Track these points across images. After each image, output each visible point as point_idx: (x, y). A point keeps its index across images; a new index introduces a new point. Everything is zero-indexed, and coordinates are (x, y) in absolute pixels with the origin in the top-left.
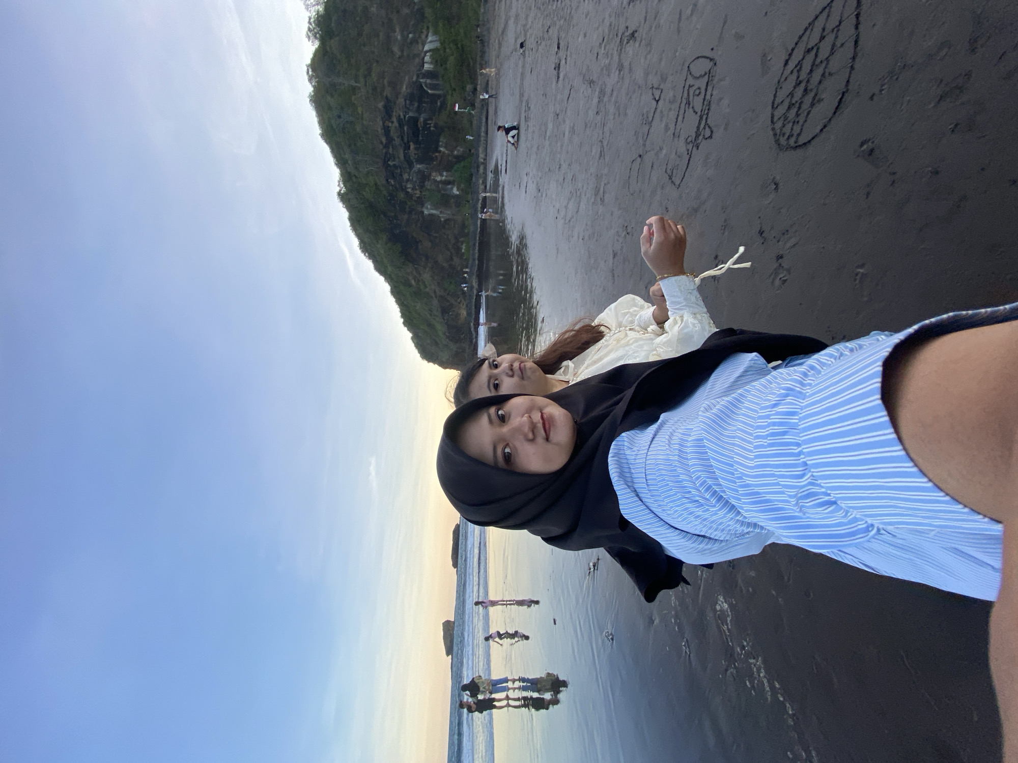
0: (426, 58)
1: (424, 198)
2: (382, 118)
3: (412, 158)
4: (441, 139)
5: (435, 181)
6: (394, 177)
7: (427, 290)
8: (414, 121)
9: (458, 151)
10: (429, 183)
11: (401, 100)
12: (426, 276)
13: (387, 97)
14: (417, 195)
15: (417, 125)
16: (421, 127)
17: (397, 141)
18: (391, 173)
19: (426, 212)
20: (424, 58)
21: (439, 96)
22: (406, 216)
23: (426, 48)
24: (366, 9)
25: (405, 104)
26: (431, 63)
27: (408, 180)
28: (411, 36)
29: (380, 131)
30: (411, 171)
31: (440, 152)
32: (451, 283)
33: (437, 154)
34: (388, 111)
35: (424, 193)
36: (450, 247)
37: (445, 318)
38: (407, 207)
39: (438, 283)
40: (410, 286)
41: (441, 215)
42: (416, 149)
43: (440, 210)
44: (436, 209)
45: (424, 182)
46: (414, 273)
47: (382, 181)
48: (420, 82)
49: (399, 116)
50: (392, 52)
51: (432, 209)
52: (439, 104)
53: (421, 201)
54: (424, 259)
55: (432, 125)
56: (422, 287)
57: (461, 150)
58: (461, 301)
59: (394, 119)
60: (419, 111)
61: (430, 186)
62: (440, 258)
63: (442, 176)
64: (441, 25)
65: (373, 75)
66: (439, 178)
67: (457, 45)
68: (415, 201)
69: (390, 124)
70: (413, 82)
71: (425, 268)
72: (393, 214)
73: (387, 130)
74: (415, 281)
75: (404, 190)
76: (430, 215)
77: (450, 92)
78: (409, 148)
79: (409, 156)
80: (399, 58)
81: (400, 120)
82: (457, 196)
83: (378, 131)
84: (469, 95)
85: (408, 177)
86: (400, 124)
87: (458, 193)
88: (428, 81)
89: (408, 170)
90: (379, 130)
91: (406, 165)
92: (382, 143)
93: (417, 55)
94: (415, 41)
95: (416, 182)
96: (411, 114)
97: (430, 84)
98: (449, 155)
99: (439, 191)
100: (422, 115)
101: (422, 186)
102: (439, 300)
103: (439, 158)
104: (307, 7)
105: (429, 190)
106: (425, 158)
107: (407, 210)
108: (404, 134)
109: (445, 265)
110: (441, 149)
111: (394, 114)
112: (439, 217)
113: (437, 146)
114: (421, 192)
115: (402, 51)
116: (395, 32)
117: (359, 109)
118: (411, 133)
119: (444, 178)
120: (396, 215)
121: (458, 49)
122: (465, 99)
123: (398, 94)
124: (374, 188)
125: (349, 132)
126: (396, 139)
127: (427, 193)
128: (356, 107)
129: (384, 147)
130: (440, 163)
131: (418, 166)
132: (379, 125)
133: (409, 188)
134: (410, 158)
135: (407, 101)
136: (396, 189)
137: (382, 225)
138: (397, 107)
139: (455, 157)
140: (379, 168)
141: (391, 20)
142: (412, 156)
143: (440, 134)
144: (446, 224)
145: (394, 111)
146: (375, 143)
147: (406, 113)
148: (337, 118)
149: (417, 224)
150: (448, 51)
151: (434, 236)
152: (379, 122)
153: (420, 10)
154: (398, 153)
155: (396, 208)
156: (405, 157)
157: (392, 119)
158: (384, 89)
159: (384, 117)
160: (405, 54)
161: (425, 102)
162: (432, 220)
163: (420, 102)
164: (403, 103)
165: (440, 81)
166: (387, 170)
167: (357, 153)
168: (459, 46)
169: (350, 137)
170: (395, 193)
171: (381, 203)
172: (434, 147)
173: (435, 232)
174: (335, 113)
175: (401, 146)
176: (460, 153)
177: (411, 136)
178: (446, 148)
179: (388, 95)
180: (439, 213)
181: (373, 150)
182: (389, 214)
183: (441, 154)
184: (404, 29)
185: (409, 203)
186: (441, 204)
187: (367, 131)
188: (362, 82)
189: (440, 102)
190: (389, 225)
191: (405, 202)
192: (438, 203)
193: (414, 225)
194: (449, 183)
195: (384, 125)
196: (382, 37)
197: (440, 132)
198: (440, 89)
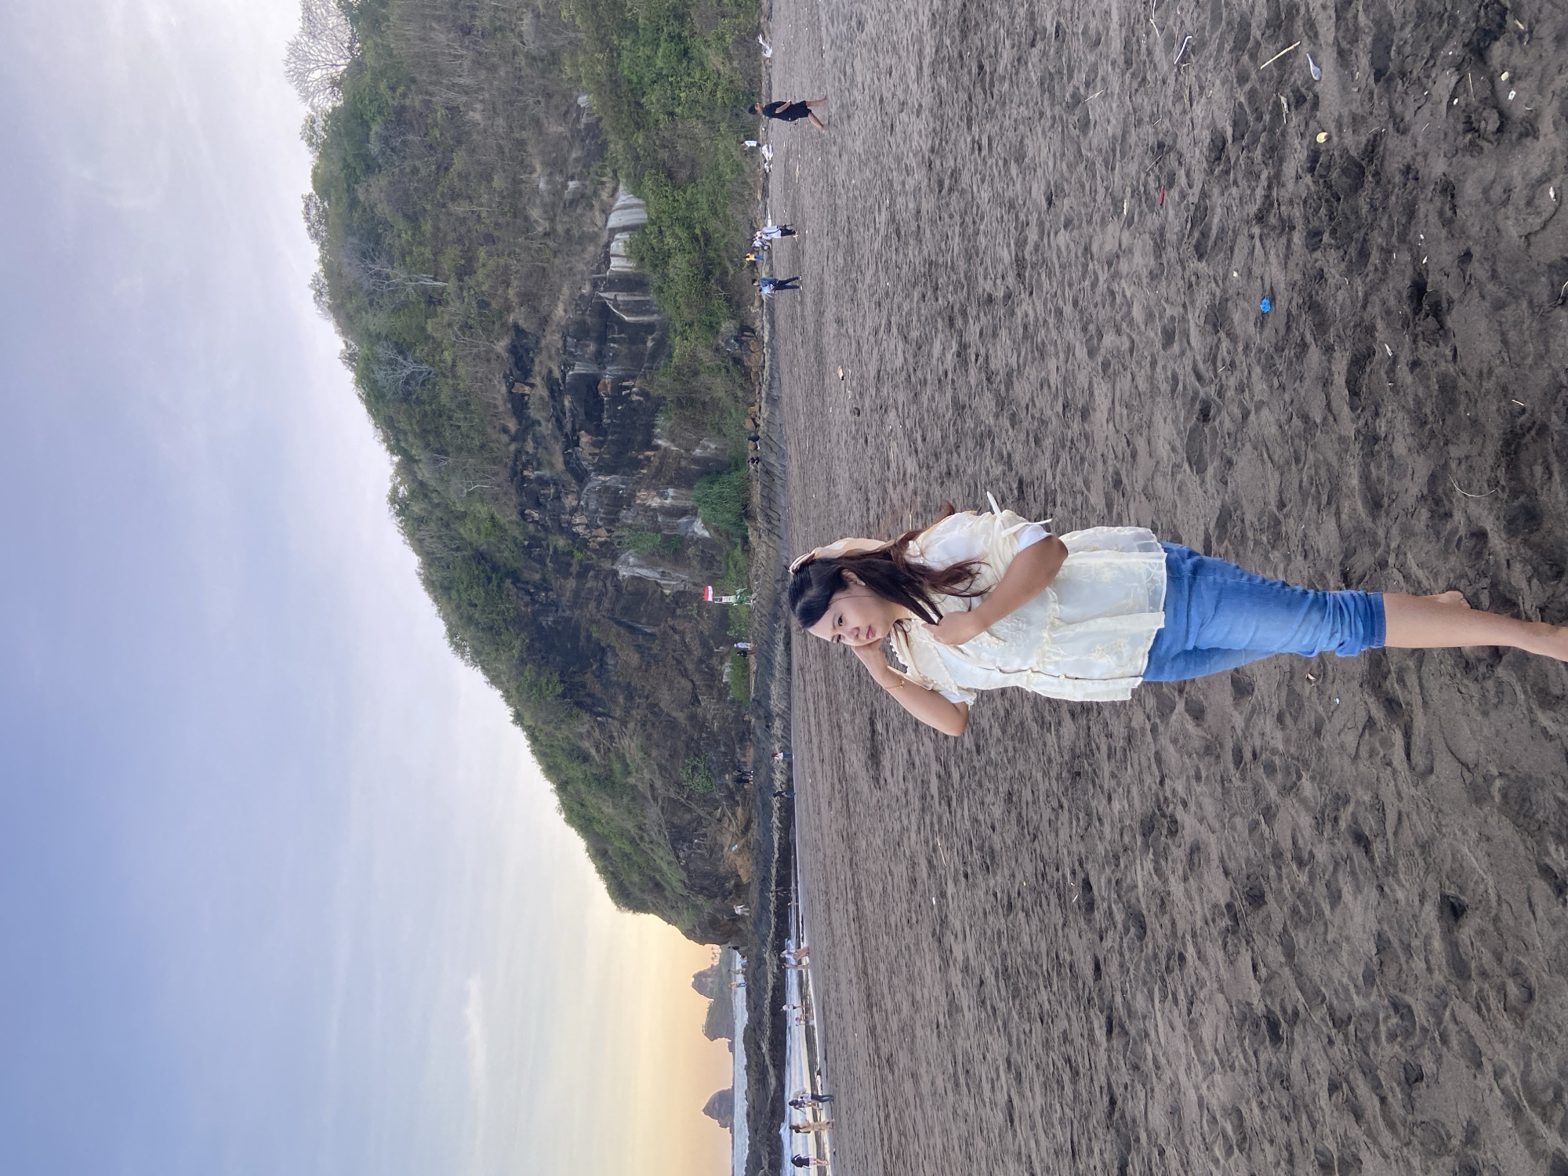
0: (613, 244)
1: (619, 543)
2: (505, 377)
3: (585, 463)
4: (660, 420)
5: (648, 508)
6: (538, 505)
7: (632, 780)
8: (590, 383)
9: (705, 448)
10: (631, 514)
11: (552, 339)
12: (630, 745)
13: (517, 328)
14: (600, 539)
15: (597, 392)
16: (607, 395)
17: (546, 428)
18: (531, 495)
19: (624, 572)
20: (608, 245)
21: (649, 328)
22: (571, 583)
23: (614, 221)
24: (454, 111)
25: (565, 346)
26: (628, 257)
27: (574, 511)
28: (572, 184)
29: (503, 406)
30: (582, 490)
31: (657, 448)
32: (695, 768)
33: (649, 453)
34: (521, 361)
35: (616, 533)
36: (690, 667)
37: (681, 855)
38: (574, 561)
39: (661, 767)
40: (586, 758)
41: (662, 582)
42: (596, 444)
43: (661, 570)
44: (652, 565)
45: (617, 512)
46: (597, 734)
47: (508, 516)
48: (601, 297)
49: (550, 372)
50: (526, 219)
51: (640, 566)
52: (650, 344)
53: (610, 551)
54: (621, 699)
55: (634, 389)
56: (617, 767)
57: (713, 446)
58: (724, 814)
59: (537, 381)
60: (600, 358)
61: (634, 518)
62: (665, 699)
63: (663, 496)
64: (648, 182)
65: (481, 274)
66: (655, 502)
67: (690, 227)
68: (595, 551)
69: (527, 390)
70: (582, 296)
71: (624, 723)
72: (537, 577)
73: (519, 405)
74: (598, 751)
75: (566, 530)
76: (633, 578)
77: (679, 326)
78: (576, 443)
79: (578, 459)
80: (546, 234)
81: (552, 384)
82: (703, 539)
83: (496, 407)
84: (727, 342)
85: (575, 503)
86: (552, 392)
87: (707, 534)
88: (622, 297)
89: (576, 488)
90: (500, 402)
91: (567, 477)
92: (505, 430)
93: (593, 238)
94: (584, 199)
95: (596, 511)
96: (579, 369)
97: (626, 303)
98: (680, 457)
99: (657, 530)
100: (609, 368)
101: (612, 520)
102: (663, 808)
103: (656, 462)
104: (307, 95)
105: (630, 526)
106: (620, 462)
107: (574, 569)
108: (565, 414)
109: (681, 716)
110: (660, 442)
111: (537, 368)
112: (658, 584)
113: (650, 436)
114: (609, 531)
115: (552, 220)
116: (533, 170)
117: (446, 353)
118: (581, 411)
119: (668, 501)
120: (544, 580)
121: (695, 238)
122: (717, 350)
123: (544, 321)
124: (488, 524)
125: (420, 402)
126: (543, 423)
127: (626, 533)
128: (438, 346)
129: (514, 439)
130: (659, 471)
131: (602, 478)
132: (499, 391)
133: (578, 525)
134: (579, 465)
135: (569, 339)
136: (546, 529)
137: (508, 609)
138: (544, 353)
139: (696, 460)
140: (499, 486)
141: (521, 144)
142: (585, 460)
143: (656, 411)
144: (677, 604)
145: (537, 361)
146: (489, 430)
147: (568, 365)
148: (388, 367)
149: (599, 604)
150: (669, 240)
151: (646, 634)
152: (498, 386)
153: (594, 130)
154: (551, 454)
155: (544, 564)
156: (566, 463)
157: (532, 381)
158: (508, 308)
159: (511, 374)
160: (560, 228)
161: (614, 341)
162: (640, 591)
163: (602, 340)
164: (560, 345)
165: (652, 296)
166: (520, 490)
167: (443, 451)
168: (697, 231)
169: (425, 415)
170: (542, 534)
171: (506, 554)
172: (640, 438)
173: (648, 624)
174: (384, 351)
175: (556, 438)
176: (708, 453)
177: (582, 417)
178: (673, 441)
179: (521, 322)
180: (658, 576)
181: (482, 447)
182: (526, 575)
183: (659, 453)
184: (556, 165)
185: (578, 555)
186: (662, 557)
187: (468, 404)
188: (451, 286)
189: (653, 339)
190: (526, 605)
191: (570, 554)
192: (653, 555)
193: (592, 605)
194: (684, 512)
195: (510, 392)
196: (498, 182)
197: (656, 405)
198: (653, 313)
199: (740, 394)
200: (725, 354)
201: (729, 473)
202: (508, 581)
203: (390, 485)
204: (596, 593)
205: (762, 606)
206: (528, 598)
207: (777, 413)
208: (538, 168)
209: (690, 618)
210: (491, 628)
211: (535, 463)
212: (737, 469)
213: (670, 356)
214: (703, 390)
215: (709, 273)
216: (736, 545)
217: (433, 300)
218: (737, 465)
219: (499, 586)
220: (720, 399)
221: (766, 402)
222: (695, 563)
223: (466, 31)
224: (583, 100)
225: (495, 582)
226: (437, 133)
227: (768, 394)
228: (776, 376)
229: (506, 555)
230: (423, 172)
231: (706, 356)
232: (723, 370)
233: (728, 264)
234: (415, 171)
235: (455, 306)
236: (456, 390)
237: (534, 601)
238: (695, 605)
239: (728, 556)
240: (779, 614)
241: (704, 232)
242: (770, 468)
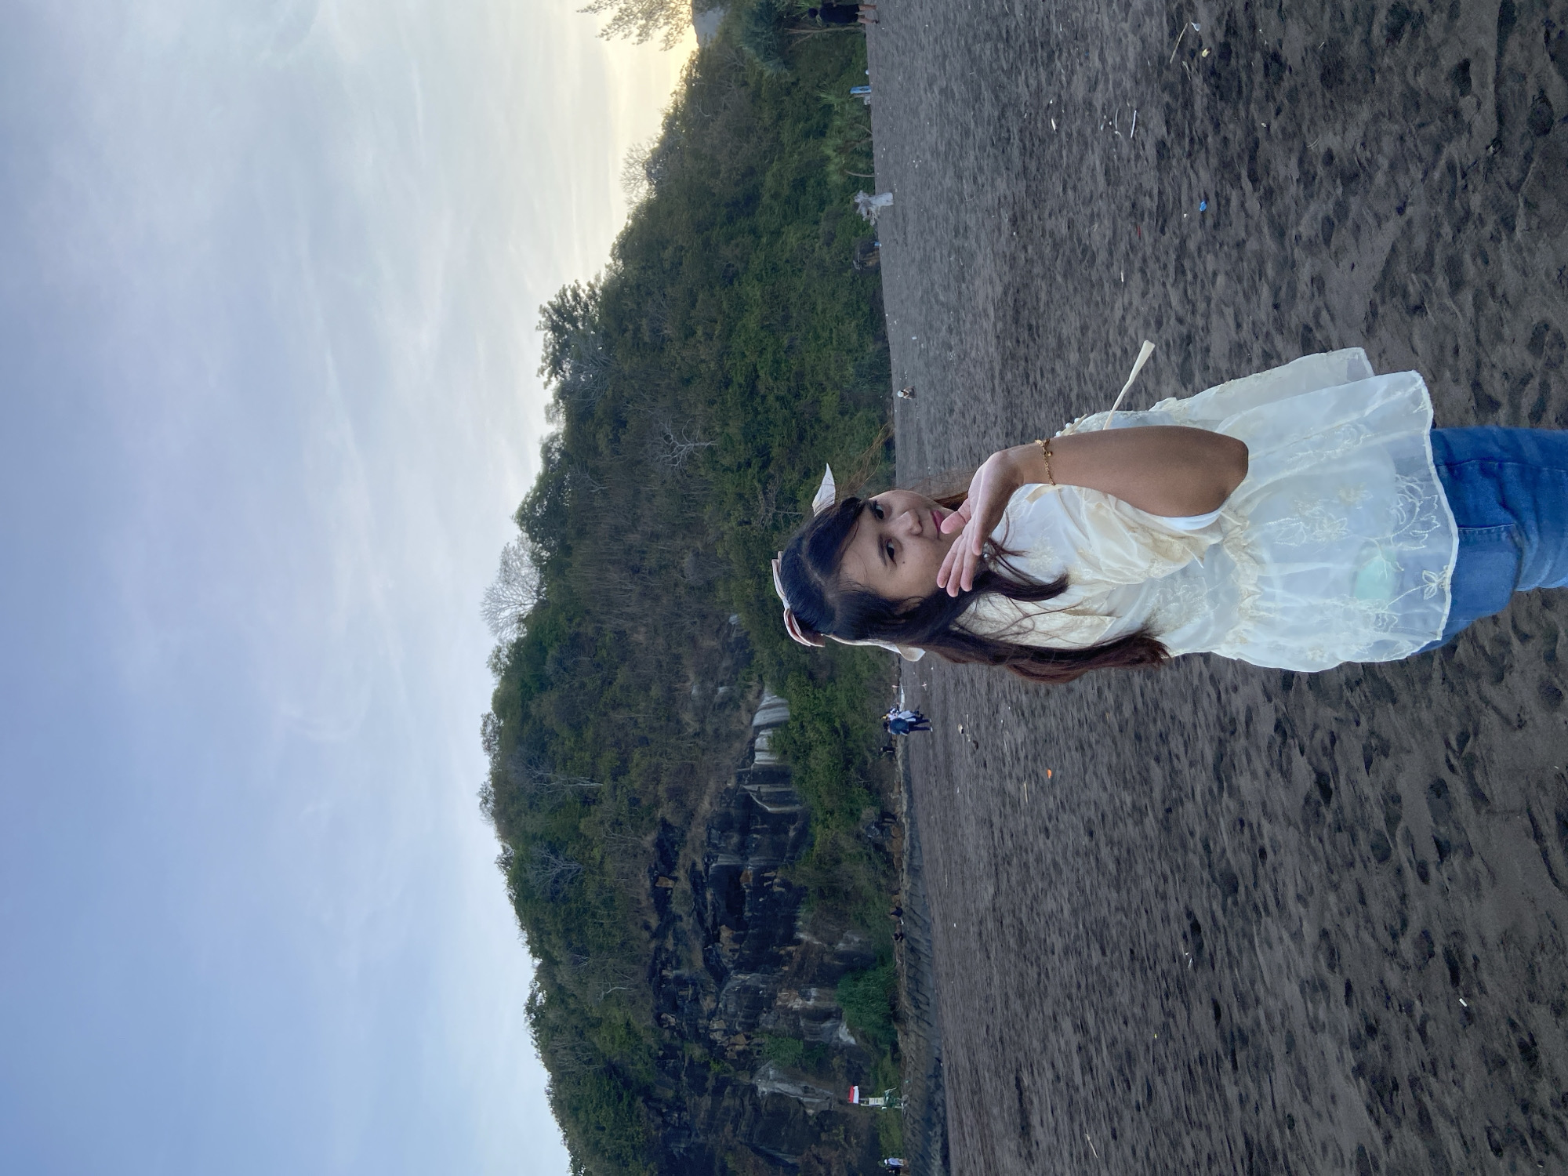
0: (758, 740)
1: (759, 1052)
2: (650, 871)
3: (725, 960)
4: (802, 912)
5: (788, 1011)
6: (675, 1009)
8: (733, 874)
9: (848, 942)
10: (771, 1018)
11: (697, 832)
13: (664, 822)
14: (739, 1048)
15: (739, 884)
16: (749, 887)
17: (687, 923)
18: (668, 997)
19: (763, 1089)
20: (753, 741)
21: (791, 818)
22: (706, 1102)
23: (759, 719)
24: (621, 634)
25: (709, 838)
26: (771, 752)
27: (712, 1014)
28: (721, 690)
29: (646, 901)
30: (721, 989)
31: (799, 942)
33: (791, 948)
34: (666, 856)
35: (756, 1041)
38: (710, 1075)
41: (805, 1100)
42: (736, 939)
43: (803, 1085)
44: (793, 1079)
45: (757, 1015)
47: (644, 1022)
48: (745, 790)
49: (694, 864)
50: (678, 722)
51: (781, 1081)
52: (792, 834)
53: (748, 1062)
55: (776, 880)
57: (857, 939)
59: (681, 873)
60: (742, 850)
61: (775, 1022)
63: (805, 996)
64: (791, 683)
65: (633, 774)
66: (797, 1004)
67: (830, 721)
68: (732, 1062)
69: (670, 884)
70: (727, 790)
72: (670, 1094)
73: (661, 899)
75: (703, 1037)
76: (773, 1094)
77: (820, 815)
78: (717, 938)
79: (718, 956)
80: (697, 735)
81: (695, 877)
82: (849, 1047)
83: (639, 902)
84: (868, 829)
85: (713, 1006)
86: (694, 884)
87: (852, 1041)
88: (765, 789)
89: (715, 989)
90: (643, 897)
91: (706, 976)
92: (647, 927)
93: (739, 735)
94: (730, 702)
95: (735, 1015)
96: (722, 860)
97: (769, 794)
98: (823, 951)
99: (799, 1036)
100: (751, 859)
101: (751, 1026)
103: (797, 957)
104: (497, 629)
105: (770, 1032)
106: (761, 958)
107: (710, 1084)
108: (706, 908)
110: (802, 936)
111: (681, 861)
112: (800, 1102)
113: (791, 930)
114: (748, 1038)
115: (702, 721)
116: (687, 679)
117: (596, 850)
118: (723, 903)
119: (811, 1003)
120: (678, 1098)
121: (835, 731)
122: (858, 837)
123: (691, 816)
124: (623, 1032)
125: (566, 900)
126: (685, 918)
127: (766, 1040)
128: (589, 844)
129: (654, 936)
130: (801, 967)
131: (741, 977)
132: (643, 886)
133: (716, 1031)
134: (719, 962)
135: (713, 831)
136: (681, 1035)
137: (638, 1134)
138: (689, 846)
139: (841, 956)
140: (636, 987)
141: (677, 658)
142: (725, 957)
143: (797, 903)
144: (822, 1126)
145: (681, 854)
146: (632, 927)
147: (711, 857)
148: (539, 866)
149: (736, 1128)
150: (811, 735)
151: (786, 1165)
152: (642, 882)
153: (743, 643)
154: (690, 950)
155: (679, 1079)
156: (706, 960)
157: (676, 874)
158: (657, 804)
159: (656, 868)
160: (709, 729)
161: (757, 831)
162: (780, 1111)
163: (745, 831)
164: (705, 837)
165: (794, 787)
166: (658, 991)
167: (583, 951)
168: (837, 724)
169: (569, 914)
170: (677, 1043)
171: (640, 1066)
172: (781, 931)
173: (790, 1152)
174: (538, 851)
175: (696, 932)
176: (851, 948)
177: (723, 910)
178: (815, 934)
179: (668, 817)
180: (800, 1092)
181: (623, 944)
182: (659, 1092)
183: (801, 948)
184: (707, 674)
185: (715, 1067)
186: (804, 1069)
187: (612, 900)
188: (605, 786)
189: (795, 829)
190: (657, 1129)
191: (706, 1065)
192: (795, 1066)
193: (729, 1127)
194: (826, 1015)
195: (654, 886)
196: (656, 691)
197: (798, 895)
198: (796, 803)
199: (883, 881)
200: (866, 841)
201: (874, 969)
202: (640, 1099)
203: (529, 992)
204: (733, 1114)
205: (915, 1109)
206: (659, 1120)
207: (919, 884)
208: (692, 676)
209: (836, 1145)
210: (619, 1156)
211: (674, 962)
212: (883, 964)
213: (812, 845)
214: (845, 878)
215: (848, 763)
216: (885, 1053)
217: (588, 800)
218: (882, 958)
219: (630, 1105)
220: (862, 888)
221: (908, 873)
222: (840, 1076)
223: (636, 570)
224: (733, 619)
225: (625, 1101)
226: (604, 653)
227: (909, 865)
228: (917, 845)
229: (640, 1069)
230: (590, 687)
231: (847, 844)
232: (865, 858)
233: (868, 754)
234: (583, 685)
235: (608, 804)
236: (602, 886)
237: (665, 1124)
238: (842, 1128)
239: (876, 1066)
240: (934, 1119)
241: (844, 725)
242: (915, 945)
